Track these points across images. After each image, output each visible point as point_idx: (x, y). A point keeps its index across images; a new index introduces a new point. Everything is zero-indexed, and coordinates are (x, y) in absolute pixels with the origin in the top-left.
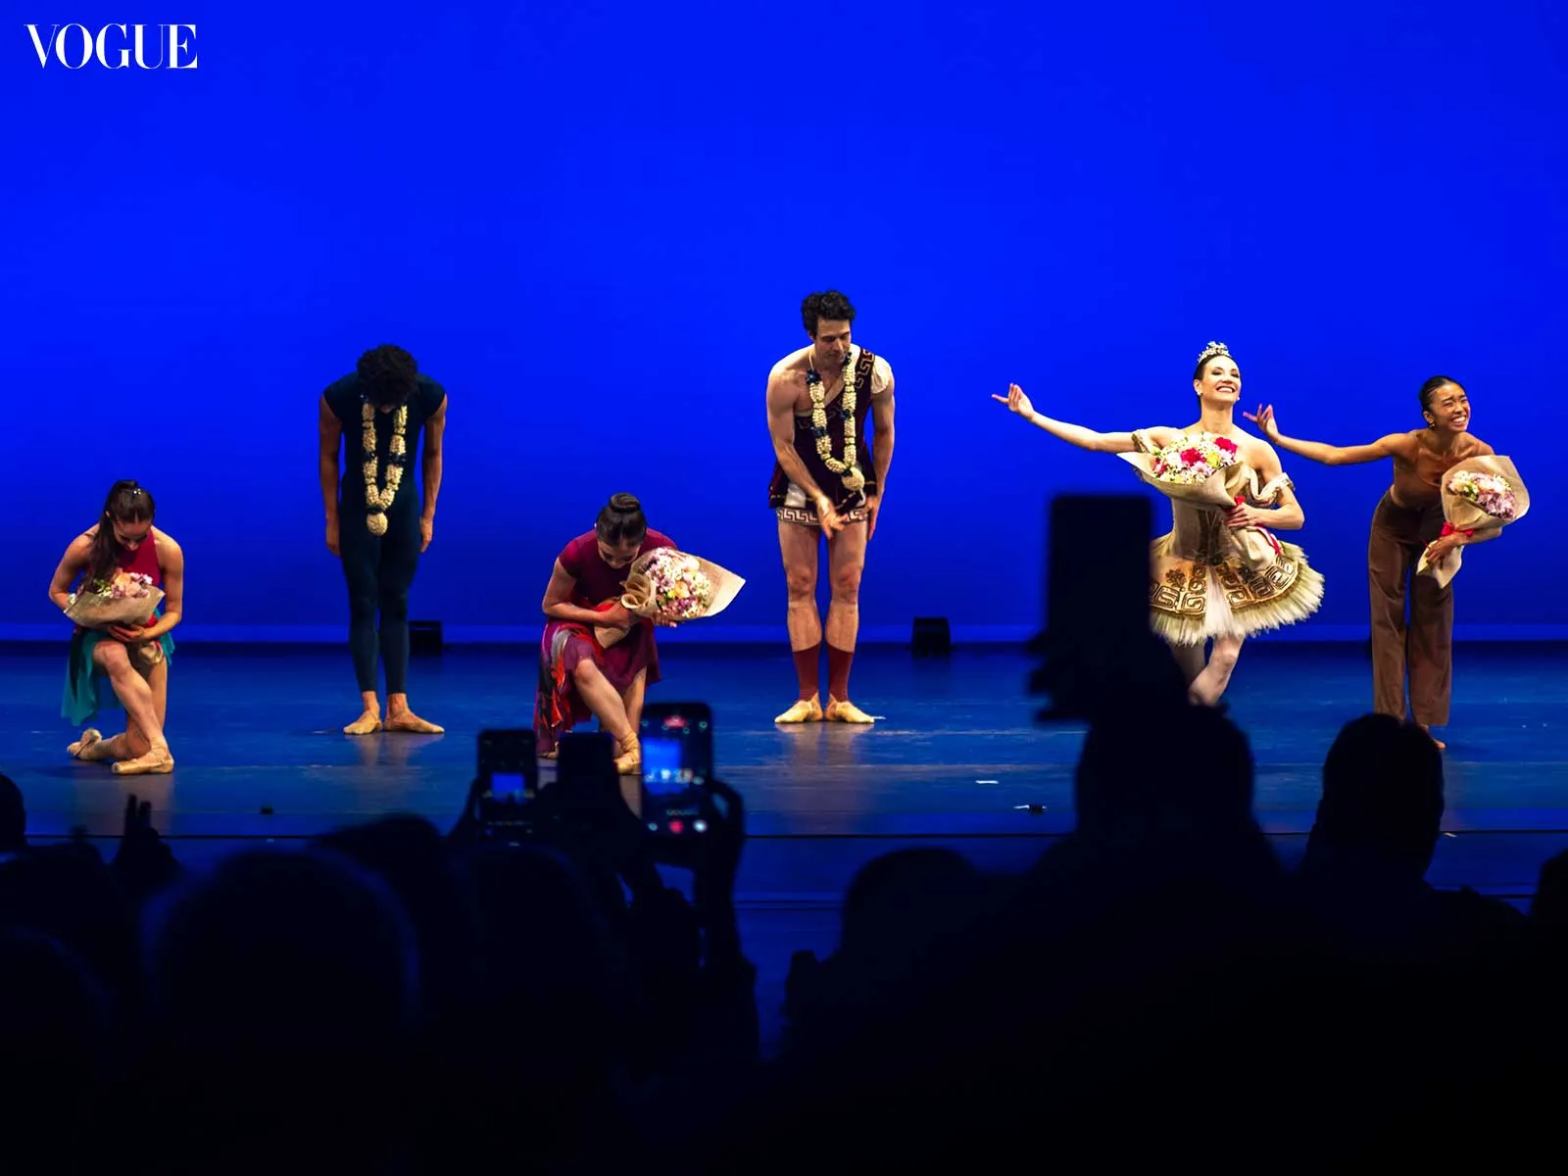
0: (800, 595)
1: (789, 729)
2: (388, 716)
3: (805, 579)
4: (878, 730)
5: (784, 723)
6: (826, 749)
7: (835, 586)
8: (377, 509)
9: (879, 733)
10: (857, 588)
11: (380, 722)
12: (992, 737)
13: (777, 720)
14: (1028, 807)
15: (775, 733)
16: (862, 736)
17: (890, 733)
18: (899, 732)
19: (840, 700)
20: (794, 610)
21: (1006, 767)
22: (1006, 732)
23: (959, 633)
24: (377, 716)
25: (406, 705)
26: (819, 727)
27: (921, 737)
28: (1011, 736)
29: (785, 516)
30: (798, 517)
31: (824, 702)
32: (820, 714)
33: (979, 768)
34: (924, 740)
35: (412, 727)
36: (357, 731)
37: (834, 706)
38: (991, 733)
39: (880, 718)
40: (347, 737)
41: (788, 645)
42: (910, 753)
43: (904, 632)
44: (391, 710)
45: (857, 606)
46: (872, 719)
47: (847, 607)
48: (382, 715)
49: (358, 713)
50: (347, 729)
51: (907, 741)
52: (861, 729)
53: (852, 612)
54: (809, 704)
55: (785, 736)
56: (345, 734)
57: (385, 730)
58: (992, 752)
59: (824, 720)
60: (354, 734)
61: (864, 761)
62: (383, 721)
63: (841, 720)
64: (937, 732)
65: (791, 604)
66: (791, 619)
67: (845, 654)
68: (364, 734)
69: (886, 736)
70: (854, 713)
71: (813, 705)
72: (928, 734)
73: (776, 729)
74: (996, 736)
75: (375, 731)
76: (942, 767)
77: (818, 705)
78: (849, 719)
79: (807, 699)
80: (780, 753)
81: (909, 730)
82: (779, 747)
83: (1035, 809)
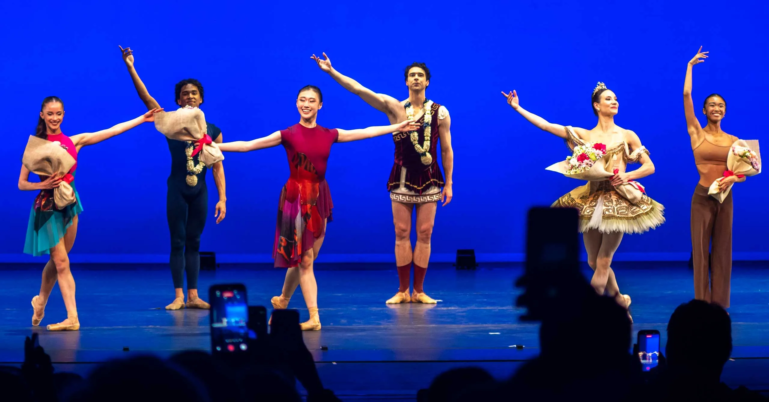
0: (402, 238)
1: (392, 307)
2: (188, 301)
3: (404, 231)
4: (439, 307)
5: (390, 304)
6: (413, 317)
7: (419, 234)
8: (192, 173)
9: (439, 309)
10: (430, 236)
11: (184, 303)
12: (497, 311)
13: (387, 302)
14: (515, 346)
15: (384, 309)
16: (431, 310)
17: (445, 309)
18: (450, 308)
19: (419, 292)
20: (398, 245)
21: (505, 326)
22: (504, 308)
23: (480, 257)
24: (182, 300)
25: (197, 295)
26: (409, 306)
27: (460, 310)
28: (507, 309)
29: (394, 198)
30: (401, 198)
31: (411, 292)
32: (409, 299)
33: (490, 326)
34: (462, 312)
35: (200, 306)
36: (172, 308)
37: (416, 296)
38: (497, 308)
39: (440, 301)
40: (167, 311)
41: (395, 263)
42: (454, 319)
43: (452, 257)
44: (190, 298)
45: (430, 245)
46: (435, 301)
47: (424, 245)
48: (185, 300)
49: (172, 300)
50: (167, 307)
51: (453, 313)
52: (430, 307)
53: (427, 248)
54: (404, 294)
55: (391, 310)
56: (166, 310)
57: (187, 308)
58: (498, 318)
59: (411, 302)
60: (170, 310)
61: (432, 323)
62: (185, 303)
63: (420, 302)
64: (469, 308)
65: (397, 242)
66: (397, 250)
67: (422, 269)
68: (176, 310)
69: (443, 310)
70: (425, 298)
71: (406, 295)
72: (464, 309)
73: (386, 307)
74: (499, 310)
75: (182, 308)
76: (472, 325)
77: (408, 295)
78: (423, 302)
79: (403, 291)
80: (388, 319)
81: (454, 307)
82: (389, 316)
83: (519, 347)
